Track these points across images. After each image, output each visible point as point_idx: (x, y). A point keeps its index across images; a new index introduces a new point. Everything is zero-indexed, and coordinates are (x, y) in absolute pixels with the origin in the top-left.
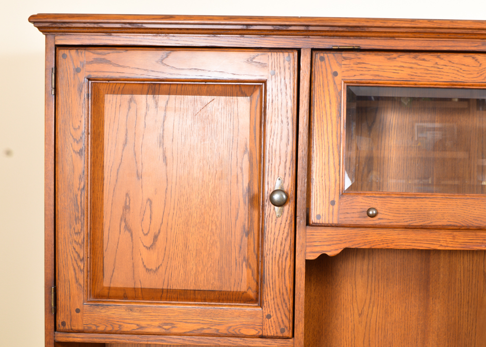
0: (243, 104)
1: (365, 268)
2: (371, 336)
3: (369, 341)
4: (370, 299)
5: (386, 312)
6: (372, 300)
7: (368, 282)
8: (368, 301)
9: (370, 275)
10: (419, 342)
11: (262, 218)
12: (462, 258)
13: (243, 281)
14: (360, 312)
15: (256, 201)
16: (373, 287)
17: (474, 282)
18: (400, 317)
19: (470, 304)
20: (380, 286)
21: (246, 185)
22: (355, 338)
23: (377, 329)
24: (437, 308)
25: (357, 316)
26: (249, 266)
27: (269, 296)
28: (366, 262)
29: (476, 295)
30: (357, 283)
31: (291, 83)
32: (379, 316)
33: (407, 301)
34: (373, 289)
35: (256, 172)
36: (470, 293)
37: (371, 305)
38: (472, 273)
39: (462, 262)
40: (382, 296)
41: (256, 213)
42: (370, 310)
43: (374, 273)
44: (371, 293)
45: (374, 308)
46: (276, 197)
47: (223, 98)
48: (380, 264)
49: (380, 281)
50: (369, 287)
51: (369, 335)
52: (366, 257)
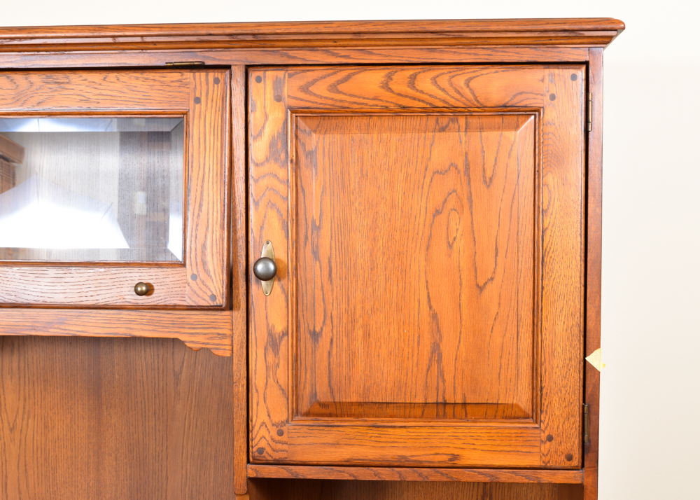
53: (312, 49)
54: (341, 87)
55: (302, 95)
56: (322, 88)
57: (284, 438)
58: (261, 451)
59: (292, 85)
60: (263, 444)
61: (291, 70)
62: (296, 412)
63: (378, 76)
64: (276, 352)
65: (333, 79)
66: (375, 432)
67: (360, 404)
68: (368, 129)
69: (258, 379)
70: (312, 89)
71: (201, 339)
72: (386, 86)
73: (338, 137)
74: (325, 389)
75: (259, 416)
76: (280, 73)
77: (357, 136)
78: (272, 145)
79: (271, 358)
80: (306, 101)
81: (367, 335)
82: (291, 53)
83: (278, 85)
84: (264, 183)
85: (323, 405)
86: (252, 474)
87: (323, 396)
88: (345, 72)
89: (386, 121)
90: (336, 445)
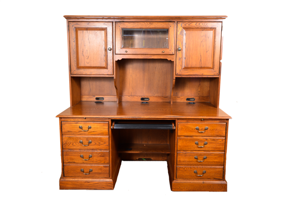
0: (103, 32)
2: (133, 80)
7: (132, 69)
10: (143, 81)
11: (107, 53)
13: (104, 65)
15: (106, 50)
17: (153, 69)
18: (139, 76)
19: (153, 73)
21: (104, 47)
22: (130, 81)
24: (146, 75)
25: (130, 76)
26: (105, 62)
27: (109, 67)
31: (111, 28)
32: (135, 76)
34: (133, 71)
35: (106, 45)
36: (153, 71)
37: (133, 74)
40: (135, 72)
41: (106, 52)
46: (109, 49)
47: (99, 31)
49: (135, 69)
53: (186, 19)
54: (190, 25)
55: (184, 26)
56: (187, 25)
57: (181, 72)
58: (177, 73)
59: (183, 25)
60: (178, 73)
61: (183, 22)
62: (182, 68)
63: (195, 23)
64: (180, 60)
65: (189, 24)
66: (193, 71)
67: (190, 67)
68: (193, 31)
69: (177, 64)
70: (186, 25)
71: (170, 59)
72: (196, 25)
73: (189, 31)
74: (186, 65)
75: (177, 69)
76: (182, 23)
77: (192, 31)
78: (180, 33)
79: (179, 61)
80: (185, 26)
81: (192, 58)
82: (183, 20)
83: (181, 24)
84: (179, 38)
85: (186, 67)
86: (176, 77)
87: (186, 66)
88: (190, 23)
89: (195, 29)
90: (187, 72)
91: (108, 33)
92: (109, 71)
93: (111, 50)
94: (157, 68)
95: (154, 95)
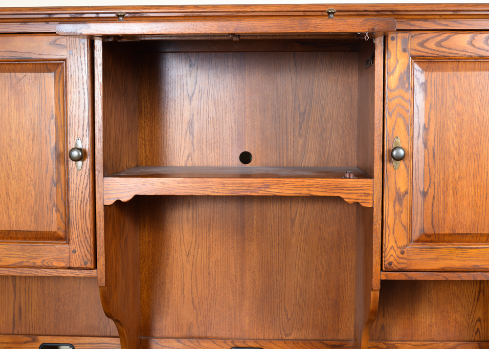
0: (49, 79)
1: (190, 215)
2: (197, 273)
3: (196, 277)
4: (196, 242)
5: (209, 253)
6: (197, 243)
7: (193, 227)
8: (193, 244)
9: (195, 221)
10: (238, 278)
11: (67, 172)
12: (272, 207)
13: (53, 224)
14: (187, 253)
15: (64, 157)
16: (198, 231)
17: (283, 227)
18: (221, 257)
19: (280, 245)
20: (203, 231)
21: (53, 144)
22: (184, 275)
23: (202, 267)
24: (252, 249)
25: (184, 257)
26: (58, 210)
28: (191, 210)
29: (285, 238)
30: (184, 229)
32: (204, 256)
33: (226, 243)
34: (198, 234)
35: (61, 134)
36: (280, 236)
37: (197, 247)
38: (281, 219)
39: (272, 210)
40: (205, 239)
41: (62, 168)
42: (196, 251)
43: (198, 220)
44: (196, 237)
45: (199, 250)
46: (75, 154)
47: (33, 74)
48: (203, 212)
49: (203, 227)
50: (194, 232)
51: (196, 272)
52: (191, 207)
53: (426, 20)
54: (443, 44)
55: (419, 48)
56: (432, 44)
57: (405, 256)
58: (390, 263)
59: (414, 43)
60: (392, 259)
61: (413, 33)
62: (410, 240)
63: (467, 37)
64: (401, 204)
65: (439, 39)
66: (459, 251)
67: (450, 235)
68: (458, 70)
69: (389, 220)
70: (426, 44)
71: (354, 196)
72: (471, 43)
73: (440, 73)
74: (430, 226)
75: (389, 242)
76: (407, 35)
77: (452, 73)
78: (400, 79)
79: (397, 207)
80: (422, 51)
81: (455, 193)
82: (412, 23)
83: (405, 42)
84: (395, 102)
85: (427, 235)
86: (384, 278)
87: (429, 230)
88: (445, 35)
89: (468, 65)
90: (436, 259)
91: (69, 84)
92: (74, 252)
93: (82, 158)
94: (297, 221)
95: (286, 335)
